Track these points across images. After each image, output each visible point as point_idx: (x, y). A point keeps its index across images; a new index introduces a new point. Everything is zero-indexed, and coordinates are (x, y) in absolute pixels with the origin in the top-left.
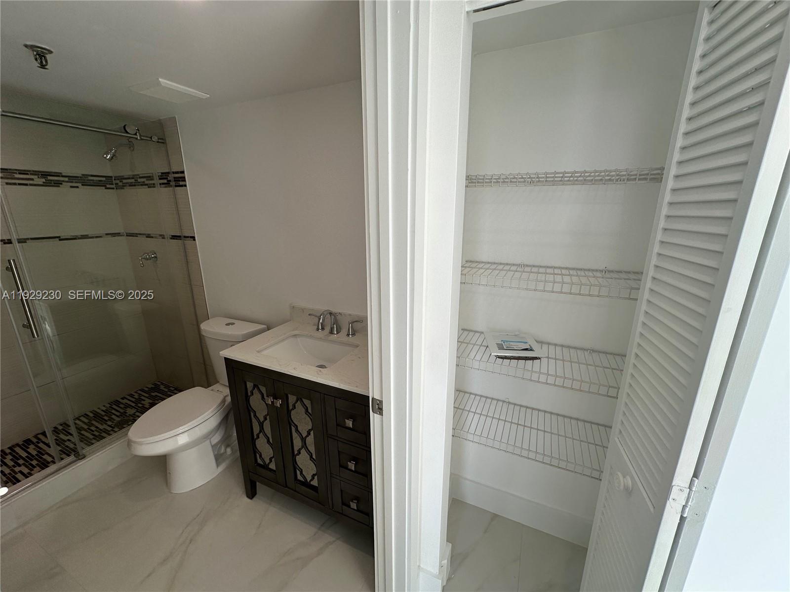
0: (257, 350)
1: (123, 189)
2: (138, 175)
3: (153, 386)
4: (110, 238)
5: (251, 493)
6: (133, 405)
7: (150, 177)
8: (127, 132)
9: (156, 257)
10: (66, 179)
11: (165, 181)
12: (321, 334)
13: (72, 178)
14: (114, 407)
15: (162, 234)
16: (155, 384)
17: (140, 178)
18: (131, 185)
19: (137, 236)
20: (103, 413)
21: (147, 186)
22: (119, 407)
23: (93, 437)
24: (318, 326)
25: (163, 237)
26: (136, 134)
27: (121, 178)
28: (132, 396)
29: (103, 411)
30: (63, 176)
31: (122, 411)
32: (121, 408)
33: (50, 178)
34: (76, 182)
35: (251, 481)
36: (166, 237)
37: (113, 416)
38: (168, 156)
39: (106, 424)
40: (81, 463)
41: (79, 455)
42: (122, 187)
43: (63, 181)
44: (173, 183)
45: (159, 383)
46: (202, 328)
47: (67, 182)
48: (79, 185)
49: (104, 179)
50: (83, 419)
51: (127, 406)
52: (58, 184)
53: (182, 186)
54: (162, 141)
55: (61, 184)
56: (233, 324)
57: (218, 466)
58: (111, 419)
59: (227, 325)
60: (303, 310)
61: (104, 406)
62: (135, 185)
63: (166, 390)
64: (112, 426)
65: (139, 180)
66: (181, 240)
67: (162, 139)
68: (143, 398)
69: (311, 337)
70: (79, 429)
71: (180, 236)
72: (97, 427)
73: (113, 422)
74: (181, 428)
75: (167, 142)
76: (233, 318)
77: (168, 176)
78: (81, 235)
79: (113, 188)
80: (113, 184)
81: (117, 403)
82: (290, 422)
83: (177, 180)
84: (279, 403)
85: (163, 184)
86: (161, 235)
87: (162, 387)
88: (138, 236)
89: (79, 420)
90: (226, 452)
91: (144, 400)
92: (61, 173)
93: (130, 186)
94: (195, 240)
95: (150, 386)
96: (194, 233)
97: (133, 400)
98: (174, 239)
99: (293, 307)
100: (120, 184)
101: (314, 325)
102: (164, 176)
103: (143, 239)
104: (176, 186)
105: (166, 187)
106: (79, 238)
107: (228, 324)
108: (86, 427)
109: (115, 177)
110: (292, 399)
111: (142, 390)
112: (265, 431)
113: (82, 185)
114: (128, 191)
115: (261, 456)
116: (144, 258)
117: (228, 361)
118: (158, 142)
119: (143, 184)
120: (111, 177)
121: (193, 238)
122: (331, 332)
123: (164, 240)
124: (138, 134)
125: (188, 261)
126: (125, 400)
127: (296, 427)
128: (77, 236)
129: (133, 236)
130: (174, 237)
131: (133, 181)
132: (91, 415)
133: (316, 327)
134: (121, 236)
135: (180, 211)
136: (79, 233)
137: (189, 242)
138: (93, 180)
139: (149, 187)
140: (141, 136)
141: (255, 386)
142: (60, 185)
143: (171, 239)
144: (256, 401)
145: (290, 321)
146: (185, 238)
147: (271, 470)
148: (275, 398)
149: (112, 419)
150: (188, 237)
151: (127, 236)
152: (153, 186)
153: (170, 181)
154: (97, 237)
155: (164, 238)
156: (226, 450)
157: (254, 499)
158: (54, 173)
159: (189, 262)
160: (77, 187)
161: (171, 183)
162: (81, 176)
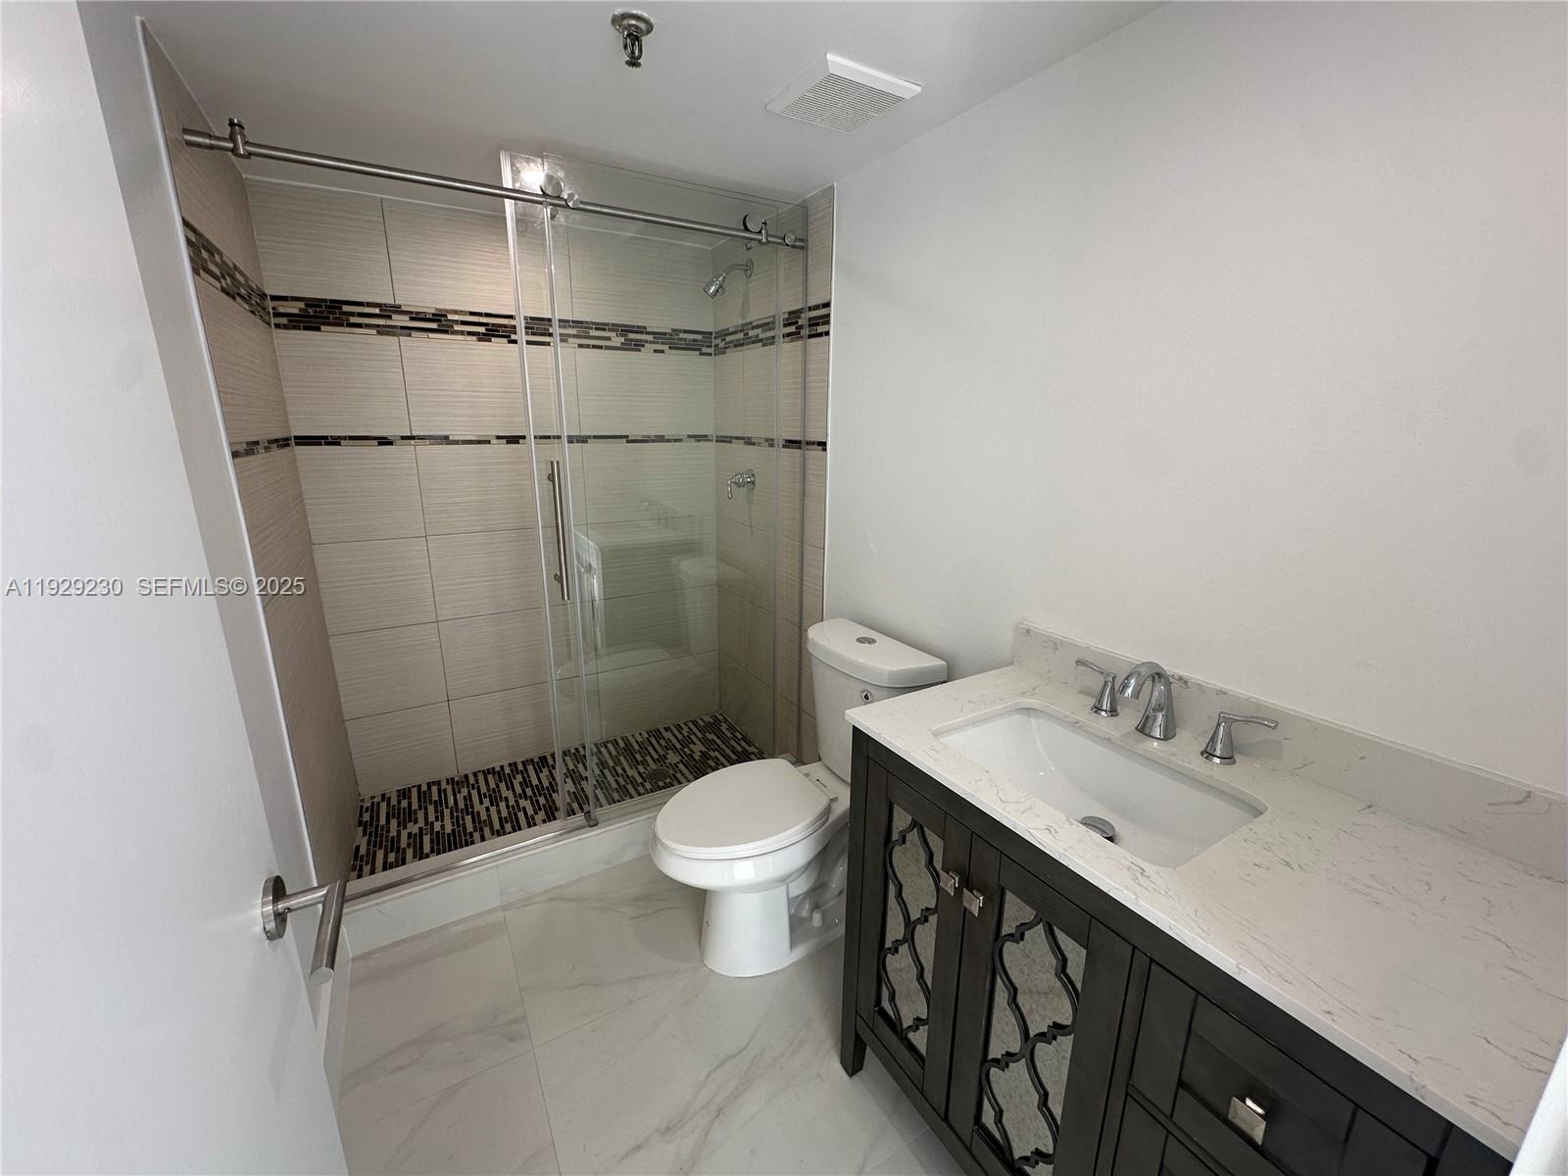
0: (933, 729)
1: (725, 353)
2: (751, 323)
3: (712, 721)
4: (693, 443)
5: (853, 1064)
6: (679, 746)
7: (768, 324)
8: (746, 229)
9: (753, 483)
10: (650, 338)
11: (792, 329)
12: (1103, 723)
13: (659, 336)
14: (652, 740)
15: (771, 437)
16: (714, 717)
17: (753, 328)
18: (738, 344)
19: (731, 442)
20: (637, 748)
21: (761, 344)
22: (658, 742)
23: (616, 786)
24: (1100, 701)
25: (771, 443)
26: (760, 232)
27: (723, 334)
28: (679, 728)
29: (637, 741)
30: (648, 333)
31: (662, 753)
32: (661, 745)
33: (632, 336)
34: (662, 343)
35: (858, 1038)
36: (776, 443)
37: (648, 758)
38: (806, 274)
39: (637, 769)
40: (589, 834)
41: (590, 818)
42: (723, 351)
43: (646, 341)
44: (805, 332)
45: (721, 718)
46: (810, 637)
47: (651, 342)
48: (665, 348)
49: (699, 337)
50: (610, 745)
51: (670, 746)
52: (638, 346)
53: (820, 335)
54: (801, 245)
55: (643, 346)
56: (871, 641)
57: (793, 945)
58: (644, 763)
59: (859, 640)
60: (1056, 645)
61: (641, 734)
62: (742, 345)
63: (730, 735)
64: (644, 775)
65: (752, 333)
66: (800, 448)
67: (802, 240)
68: (693, 737)
69: (1076, 726)
70: (602, 764)
71: (799, 442)
72: (624, 770)
73: (646, 769)
74: (742, 847)
75: (809, 246)
76: (874, 628)
77: (800, 318)
78: (656, 436)
79: (711, 355)
80: (711, 346)
81: (657, 734)
82: (997, 967)
83: (814, 323)
84: (975, 903)
85: (789, 335)
86: (767, 440)
87: (724, 727)
88: (734, 441)
89: (606, 747)
90: (811, 917)
91: (694, 744)
92: (645, 328)
93: (735, 346)
94: (825, 450)
95: (708, 719)
96: (827, 435)
97: (680, 737)
98: (788, 447)
99: (1028, 631)
100: (722, 345)
101: (1089, 694)
102: (793, 318)
103: (738, 446)
104: (810, 336)
105: (792, 341)
106: (653, 441)
107: (861, 640)
108: (611, 764)
109: (716, 333)
110: (1016, 911)
111: (695, 723)
112: (917, 946)
113: (670, 348)
114: (733, 355)
115: (892, 998)
116: (735, 483)
117: (859, 737)
118: (793, 247)
119: (757, 340)
120: (711, 333)
121: (823, 445)
122: (1143, 729)
123: (772, 449)
124: (763, 231)
125: (807, 493)
126: (669, 733)
127: (1013, 991)
128: (649, 437)
129: (725, 442)
130: (791, 443)
131: (741, 336)
132: (622, 745)
133: (1093, 702)
134: (708, 440)
135: (809, 389)
136: (653, 433)
137: (814, 453)
138: (685, 340)
139: (764, 345)
140: (767, 235)
141: (914, 824)
142: (642, 349)
143: (784, 446)
144: (908, 863)
145: (1012, 664)
146: (808, 445)
147: (911, 1047)
148: (967, 882)
149: (646, 761)
150: (813, 443)
151: (717, 441)
152: (771, 341)
153: (801, 327)
154: (675, 441)
155: (771, 445)
156: (812, 913)
157: (856, 1077)
158: (638, 327)
159: (806, 496)
160: (662, 352)
161: (802, 332)
162: (670, 331)
